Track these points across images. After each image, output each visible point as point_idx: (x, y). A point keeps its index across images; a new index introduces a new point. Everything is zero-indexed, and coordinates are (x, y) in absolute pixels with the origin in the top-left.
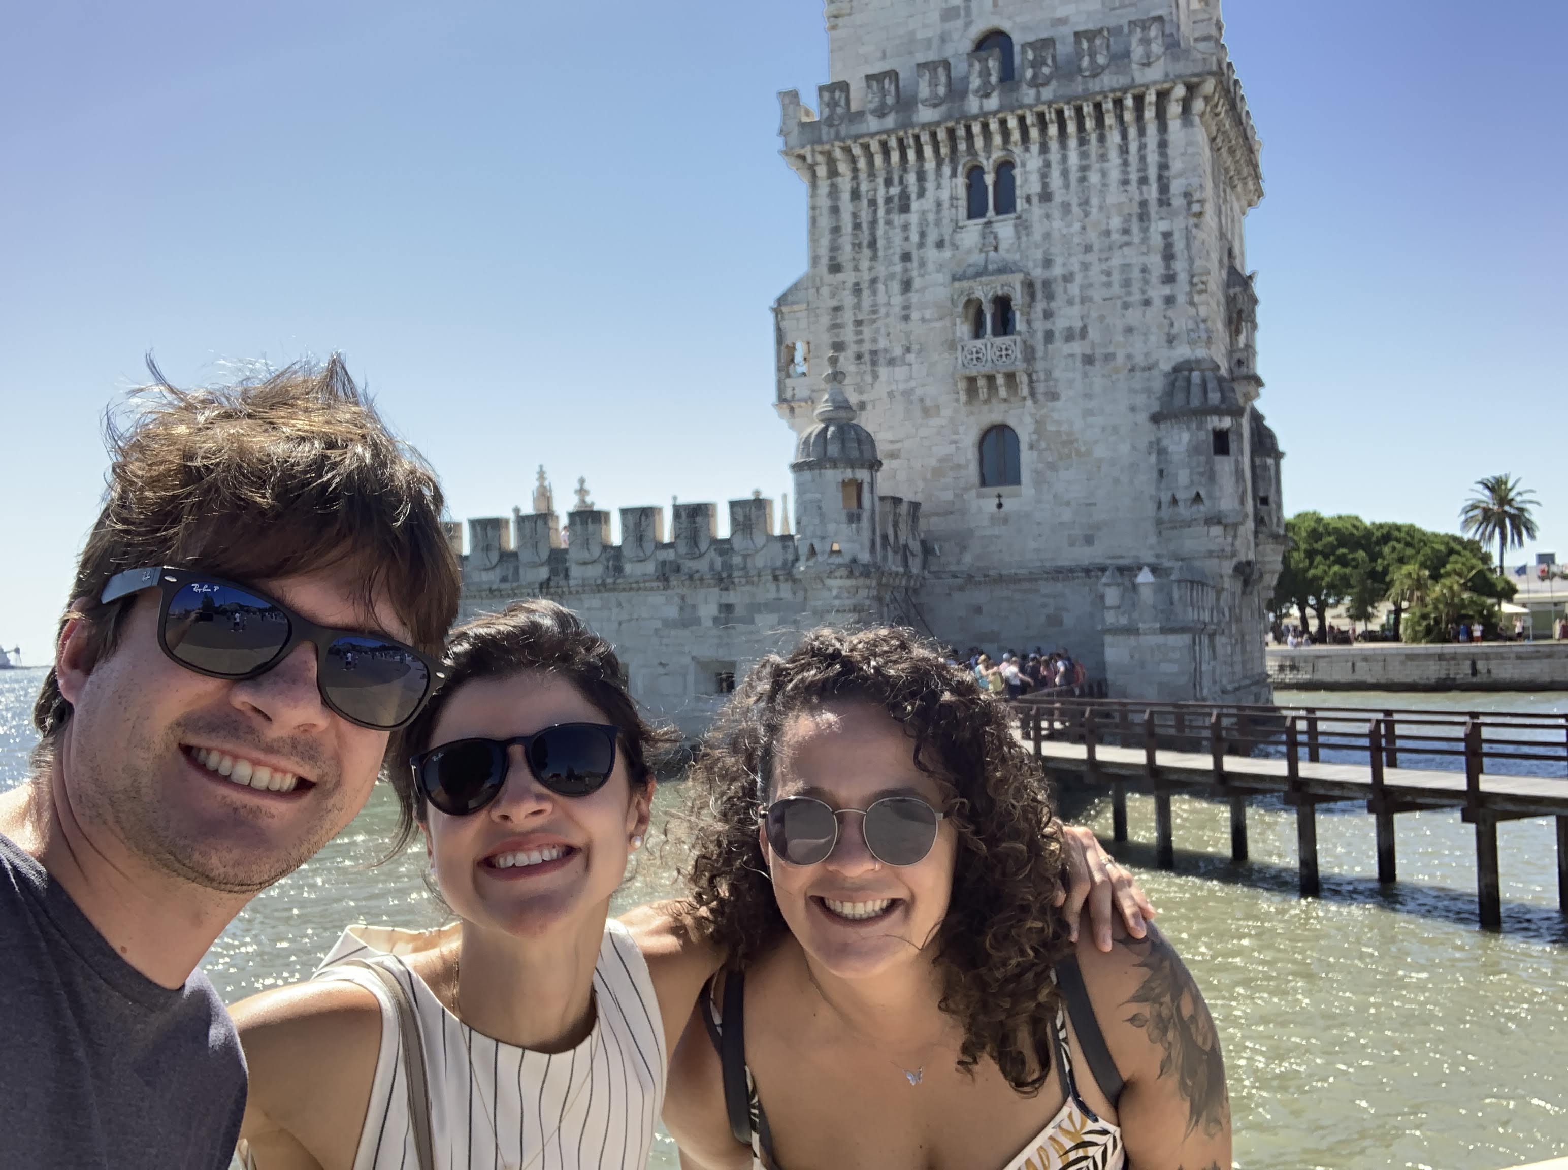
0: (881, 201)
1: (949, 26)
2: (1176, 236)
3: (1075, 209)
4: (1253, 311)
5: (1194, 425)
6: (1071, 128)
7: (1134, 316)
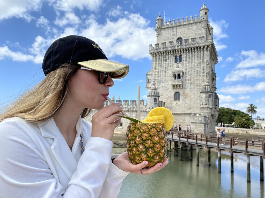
0: (162, 60)
1: (174, 36)
2: (205, 67)
3: (190, 63)
4: (216, 78)
5: (206, 94)
6: (190, 51)
7: (198, 78)
